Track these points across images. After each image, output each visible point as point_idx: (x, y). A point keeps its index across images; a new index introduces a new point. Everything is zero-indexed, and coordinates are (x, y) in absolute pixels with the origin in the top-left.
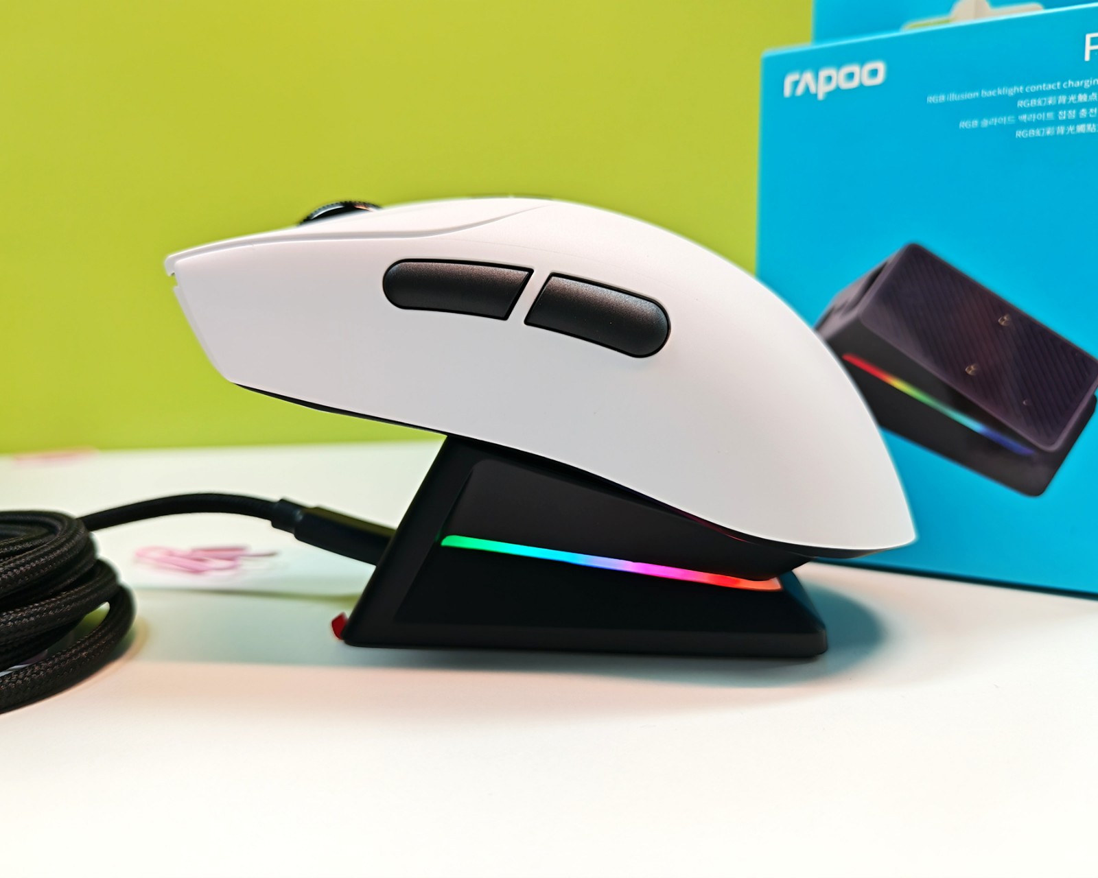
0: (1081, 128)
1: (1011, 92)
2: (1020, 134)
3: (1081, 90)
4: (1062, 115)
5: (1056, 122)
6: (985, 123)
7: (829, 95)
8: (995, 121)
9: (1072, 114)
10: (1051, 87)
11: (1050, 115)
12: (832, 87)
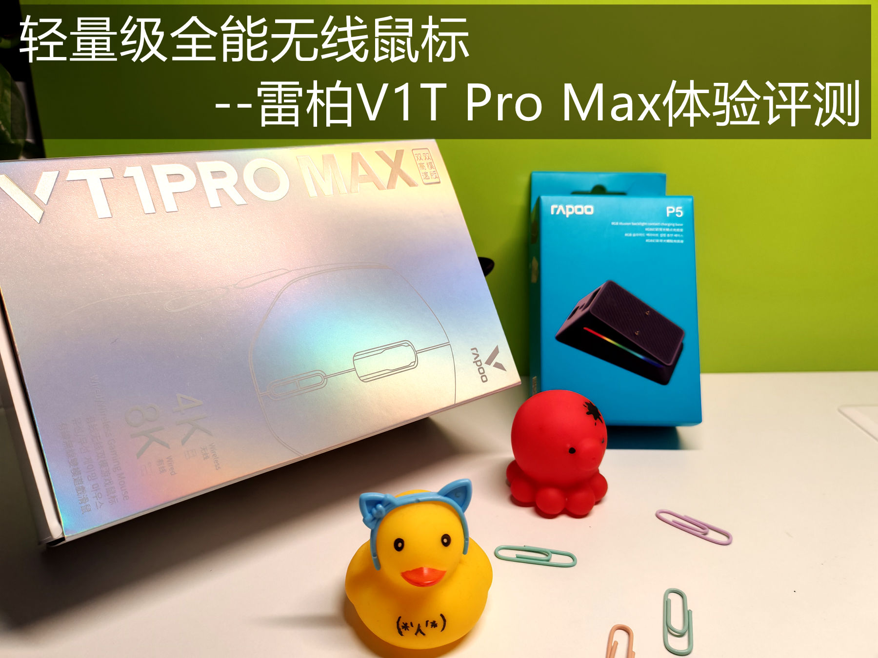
0: (668, 241)
1: (643, 224)
2: (647, 241)
3: (667, 227)
4: (662, 235)
5: (659, 238)
6: (634, 235)
7: (570, 216)
8: (638, 235)
9: (664, 235)
10: (656, 224)
11: (657, 235)
12: (572, 213)
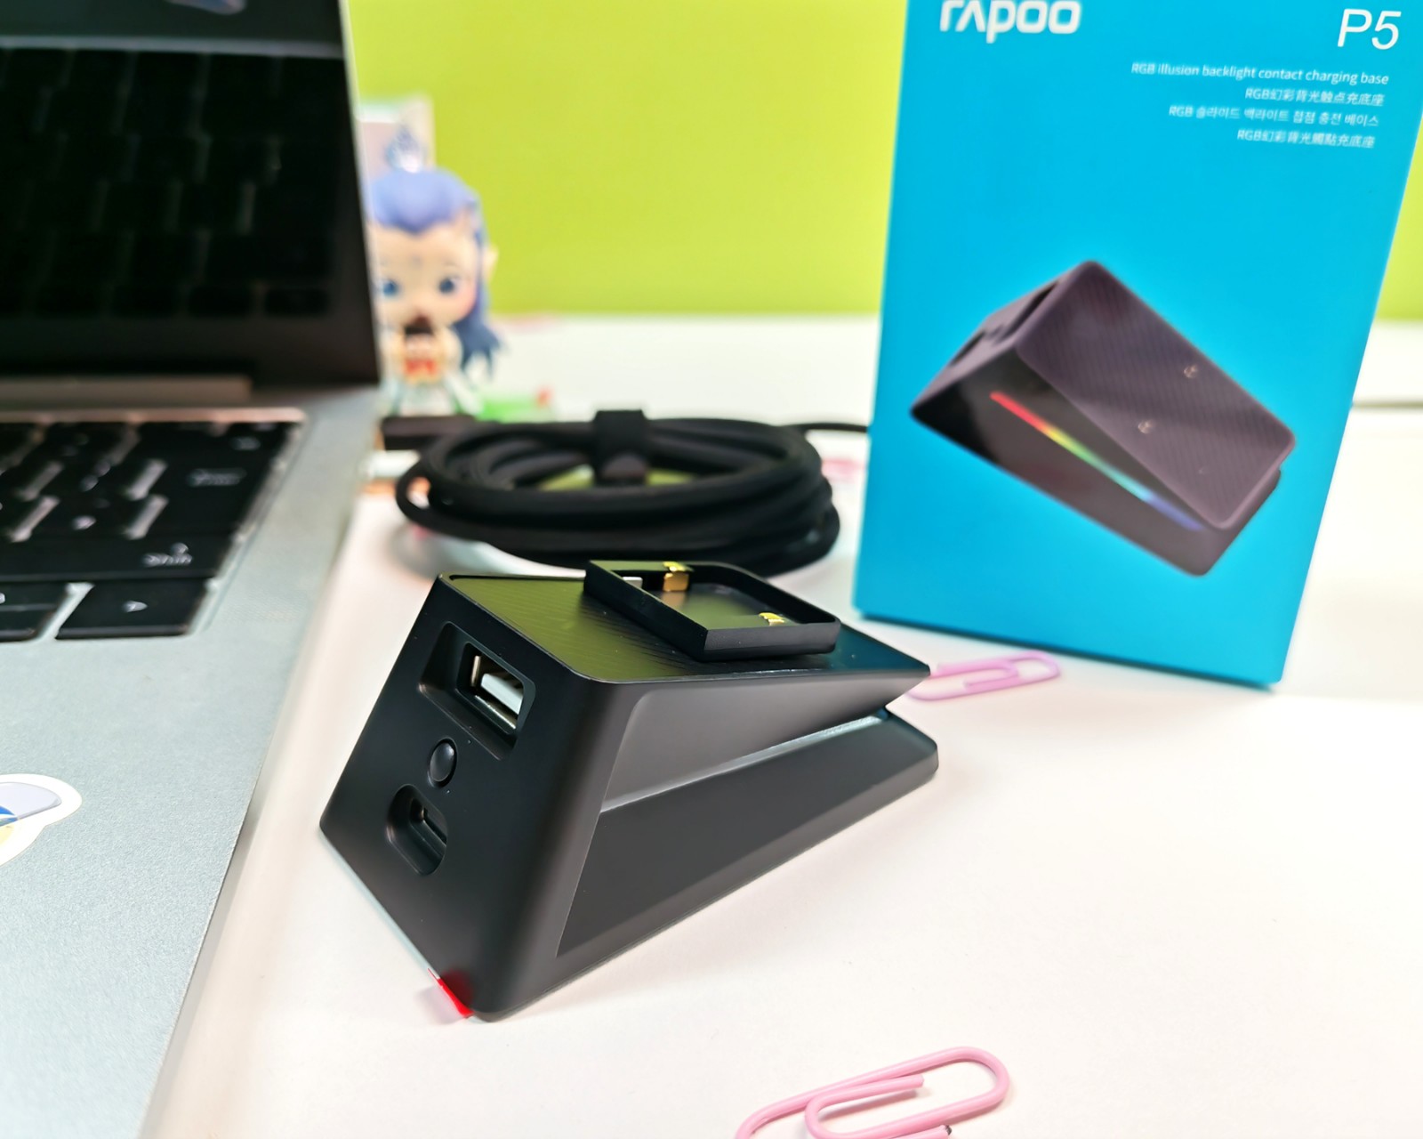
0: (1318, 138)
1: (1241, 73)
2: (1242, 134)
3: (1327, 86)
4: (1299, 116)
5: (1289, 126)
6: (1202, 112)
8: (1214, 111)
9: (1310, 117)
10: (1290, 75)
11: (1283, 114)
12: (1006, 26)
